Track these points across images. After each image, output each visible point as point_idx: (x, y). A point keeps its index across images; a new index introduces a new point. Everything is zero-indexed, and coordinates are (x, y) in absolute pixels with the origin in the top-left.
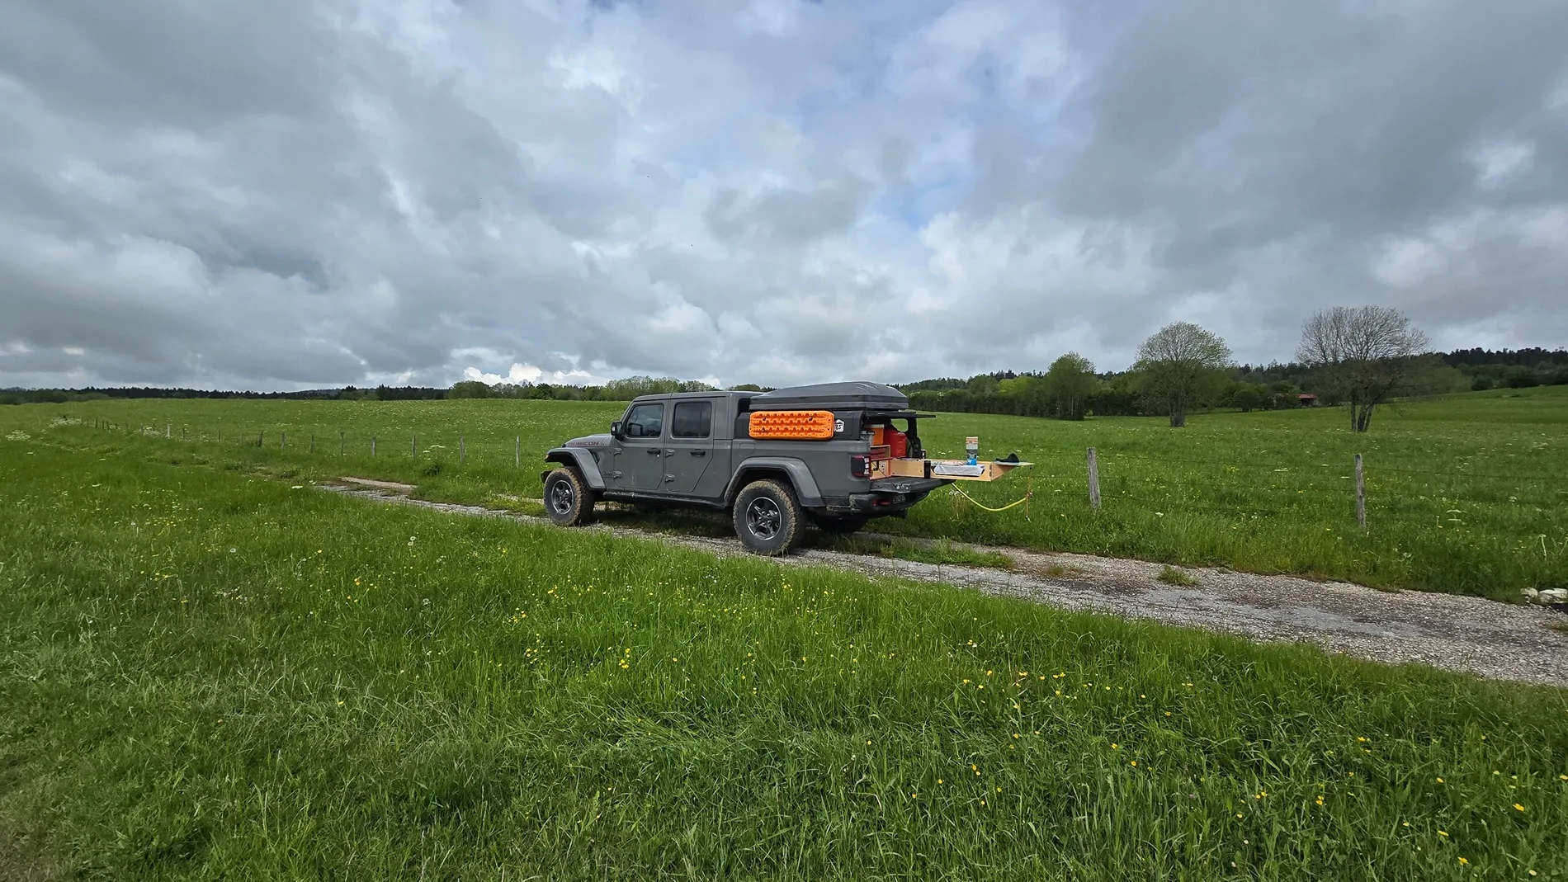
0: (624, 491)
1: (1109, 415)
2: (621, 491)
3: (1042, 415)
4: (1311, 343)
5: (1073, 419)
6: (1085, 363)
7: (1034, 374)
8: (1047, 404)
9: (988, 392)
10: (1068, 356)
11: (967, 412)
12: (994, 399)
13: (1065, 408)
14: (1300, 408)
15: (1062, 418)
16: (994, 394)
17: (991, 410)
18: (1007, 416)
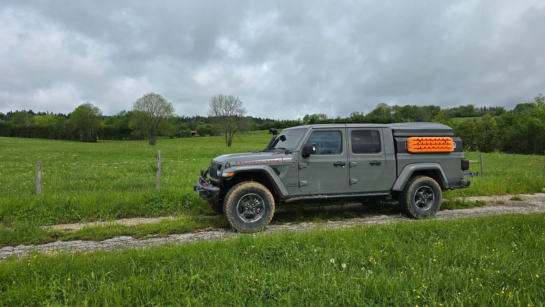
0: (310, 195)
1: (108, 139)
2: (307, 195)
3: (69, 139)
4: (211, 108)
5: (91, 141)
6: (97, 109)
7: (48, 113)
8: (73, 133)
9: (28, 124)
10: (86, 104)
11: (12, 136)
12: (33, 128)
13: (86, 135)
14: (191, 137)
15: (84, 141)
16: (32, 125)
17: (31, 135)
18: (45, 139)
